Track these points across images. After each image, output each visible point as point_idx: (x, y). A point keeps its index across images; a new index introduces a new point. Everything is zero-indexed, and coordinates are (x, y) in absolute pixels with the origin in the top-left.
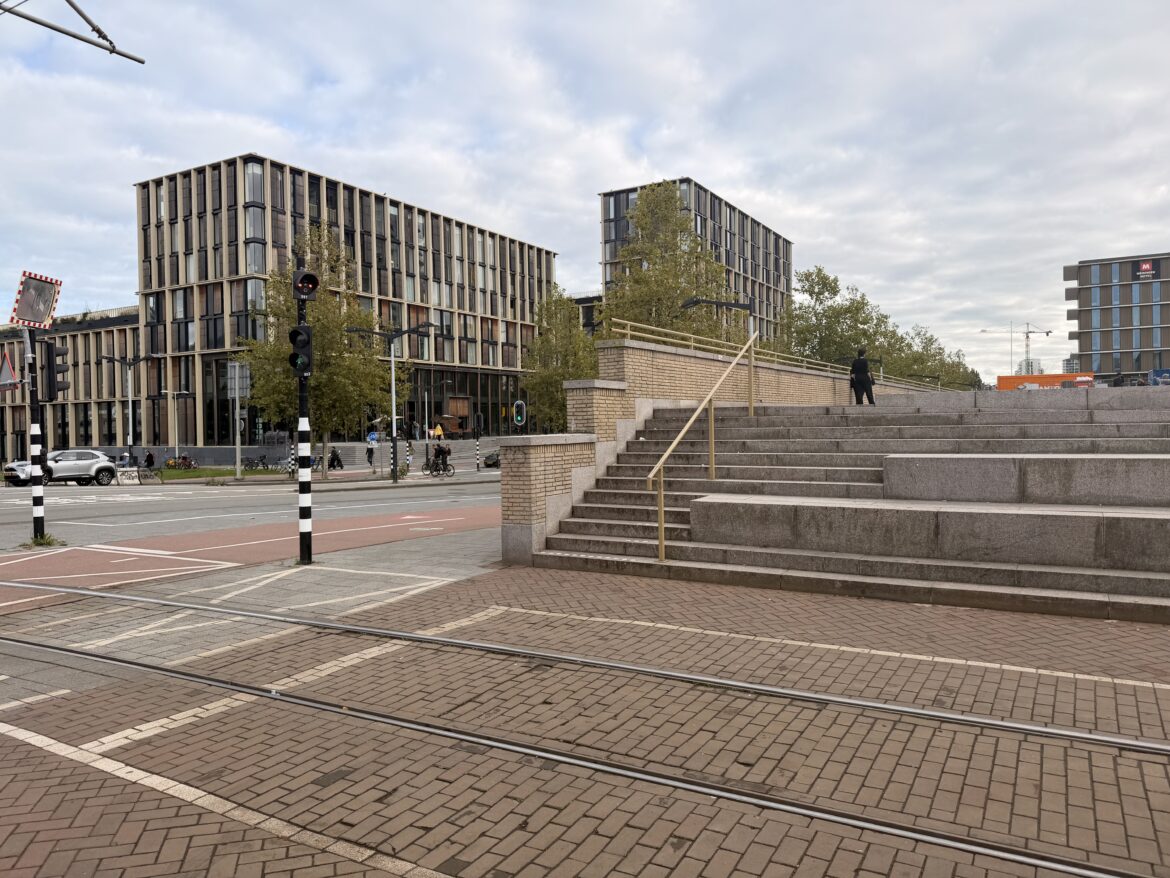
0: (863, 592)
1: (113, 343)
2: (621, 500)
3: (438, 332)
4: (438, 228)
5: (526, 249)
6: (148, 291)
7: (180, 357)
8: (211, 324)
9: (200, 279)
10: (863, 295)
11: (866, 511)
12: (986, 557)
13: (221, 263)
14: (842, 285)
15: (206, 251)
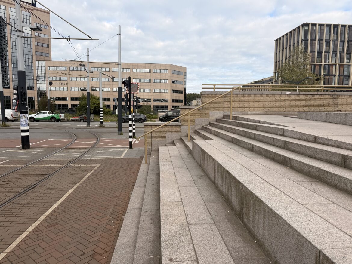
6: (276, 71)
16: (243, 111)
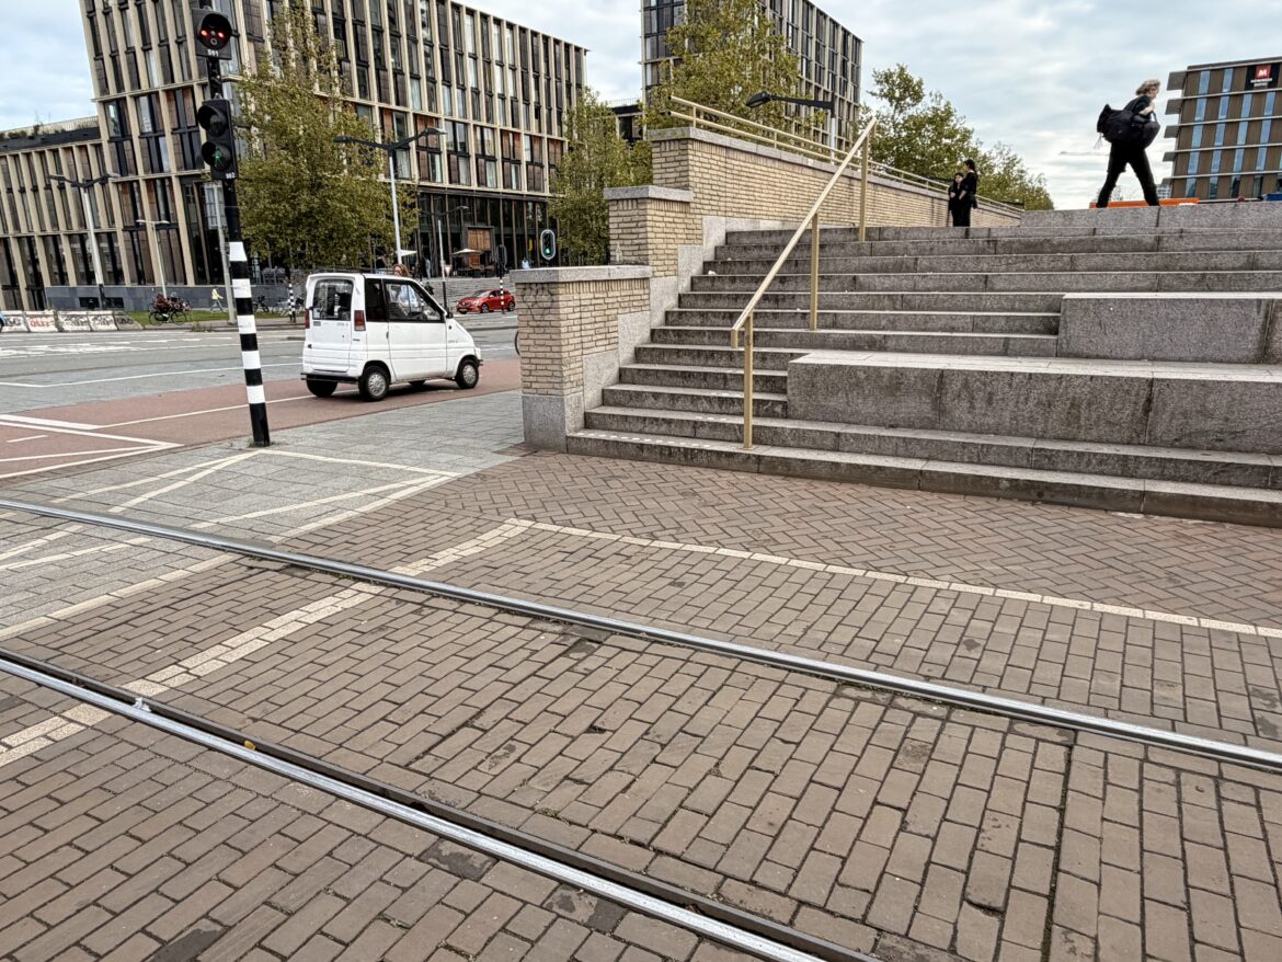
0: (1040, 495)
1: (74, 163)
2: (687, 359)
3: (452, 149)
4: (445, 16)
5: (551, 43)
6: (106, 98)
7: (154, 180)
8: (186, 138)
9: (166, 82)
10: (948, 103)
11: (1046, 377)
12: (1217, 444)
13: (188, 62)
14: (926, 90)
15: (168, 46)
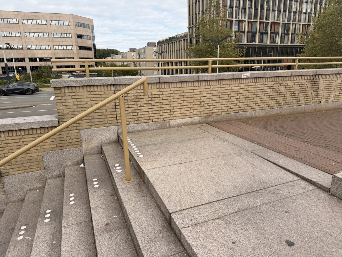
1: (182, 44)
3: (283, 32)
6: (190, 27)
15: (203, 12)
16: (160, 120)
